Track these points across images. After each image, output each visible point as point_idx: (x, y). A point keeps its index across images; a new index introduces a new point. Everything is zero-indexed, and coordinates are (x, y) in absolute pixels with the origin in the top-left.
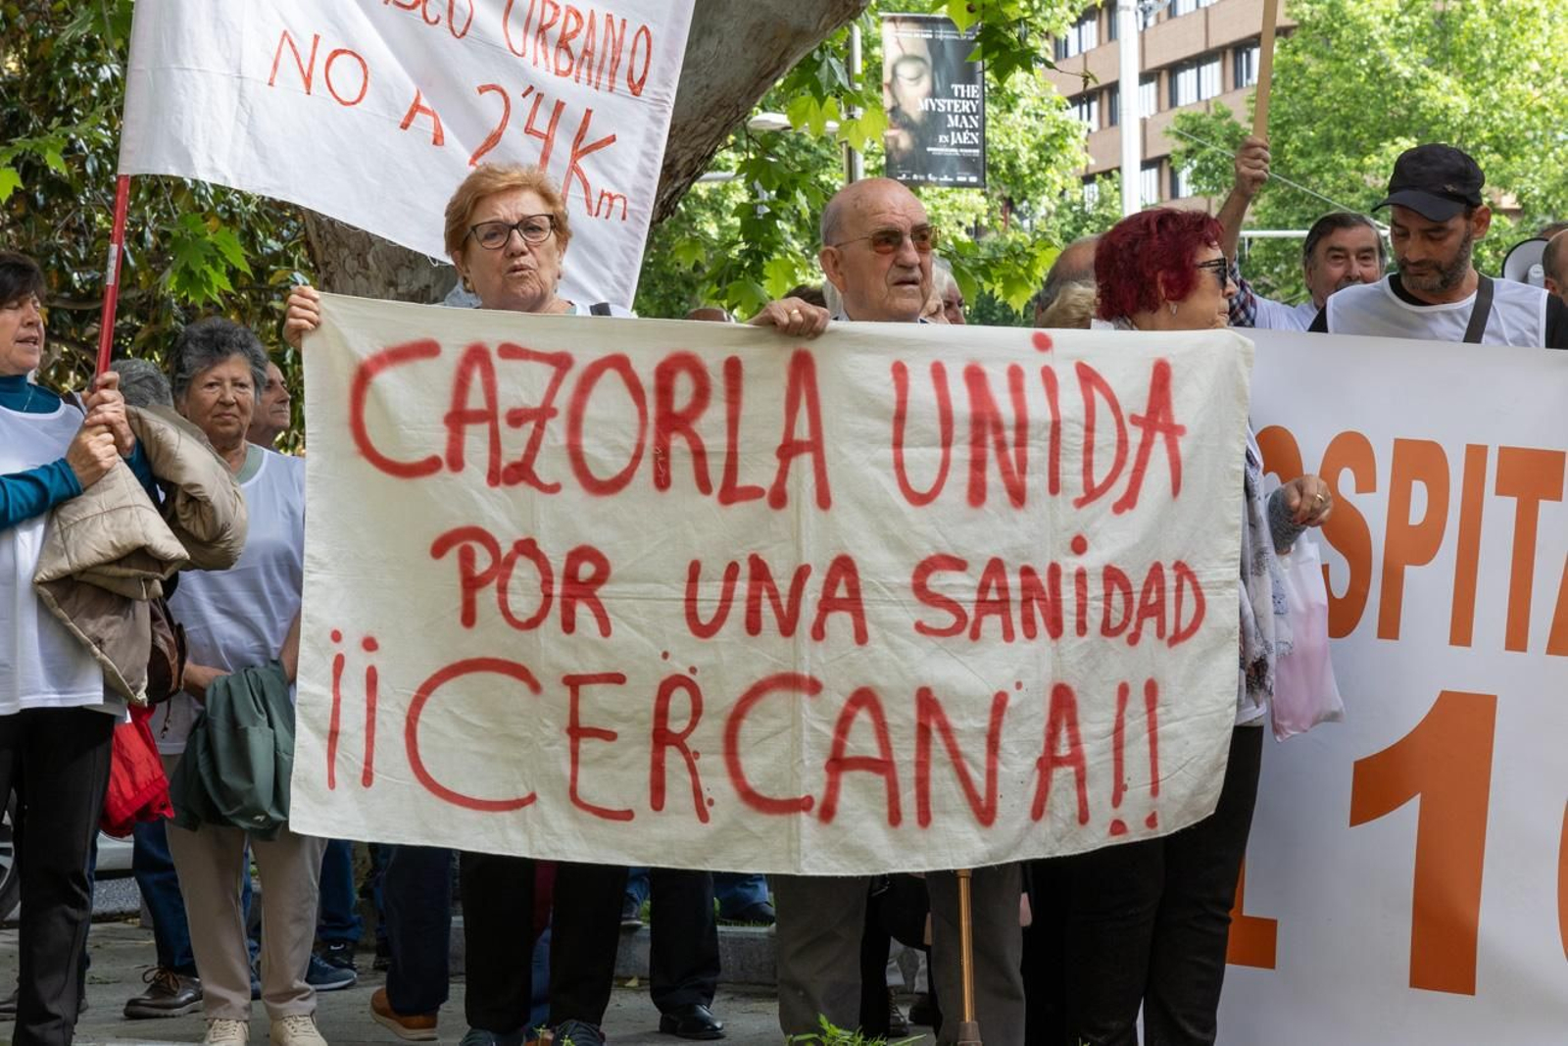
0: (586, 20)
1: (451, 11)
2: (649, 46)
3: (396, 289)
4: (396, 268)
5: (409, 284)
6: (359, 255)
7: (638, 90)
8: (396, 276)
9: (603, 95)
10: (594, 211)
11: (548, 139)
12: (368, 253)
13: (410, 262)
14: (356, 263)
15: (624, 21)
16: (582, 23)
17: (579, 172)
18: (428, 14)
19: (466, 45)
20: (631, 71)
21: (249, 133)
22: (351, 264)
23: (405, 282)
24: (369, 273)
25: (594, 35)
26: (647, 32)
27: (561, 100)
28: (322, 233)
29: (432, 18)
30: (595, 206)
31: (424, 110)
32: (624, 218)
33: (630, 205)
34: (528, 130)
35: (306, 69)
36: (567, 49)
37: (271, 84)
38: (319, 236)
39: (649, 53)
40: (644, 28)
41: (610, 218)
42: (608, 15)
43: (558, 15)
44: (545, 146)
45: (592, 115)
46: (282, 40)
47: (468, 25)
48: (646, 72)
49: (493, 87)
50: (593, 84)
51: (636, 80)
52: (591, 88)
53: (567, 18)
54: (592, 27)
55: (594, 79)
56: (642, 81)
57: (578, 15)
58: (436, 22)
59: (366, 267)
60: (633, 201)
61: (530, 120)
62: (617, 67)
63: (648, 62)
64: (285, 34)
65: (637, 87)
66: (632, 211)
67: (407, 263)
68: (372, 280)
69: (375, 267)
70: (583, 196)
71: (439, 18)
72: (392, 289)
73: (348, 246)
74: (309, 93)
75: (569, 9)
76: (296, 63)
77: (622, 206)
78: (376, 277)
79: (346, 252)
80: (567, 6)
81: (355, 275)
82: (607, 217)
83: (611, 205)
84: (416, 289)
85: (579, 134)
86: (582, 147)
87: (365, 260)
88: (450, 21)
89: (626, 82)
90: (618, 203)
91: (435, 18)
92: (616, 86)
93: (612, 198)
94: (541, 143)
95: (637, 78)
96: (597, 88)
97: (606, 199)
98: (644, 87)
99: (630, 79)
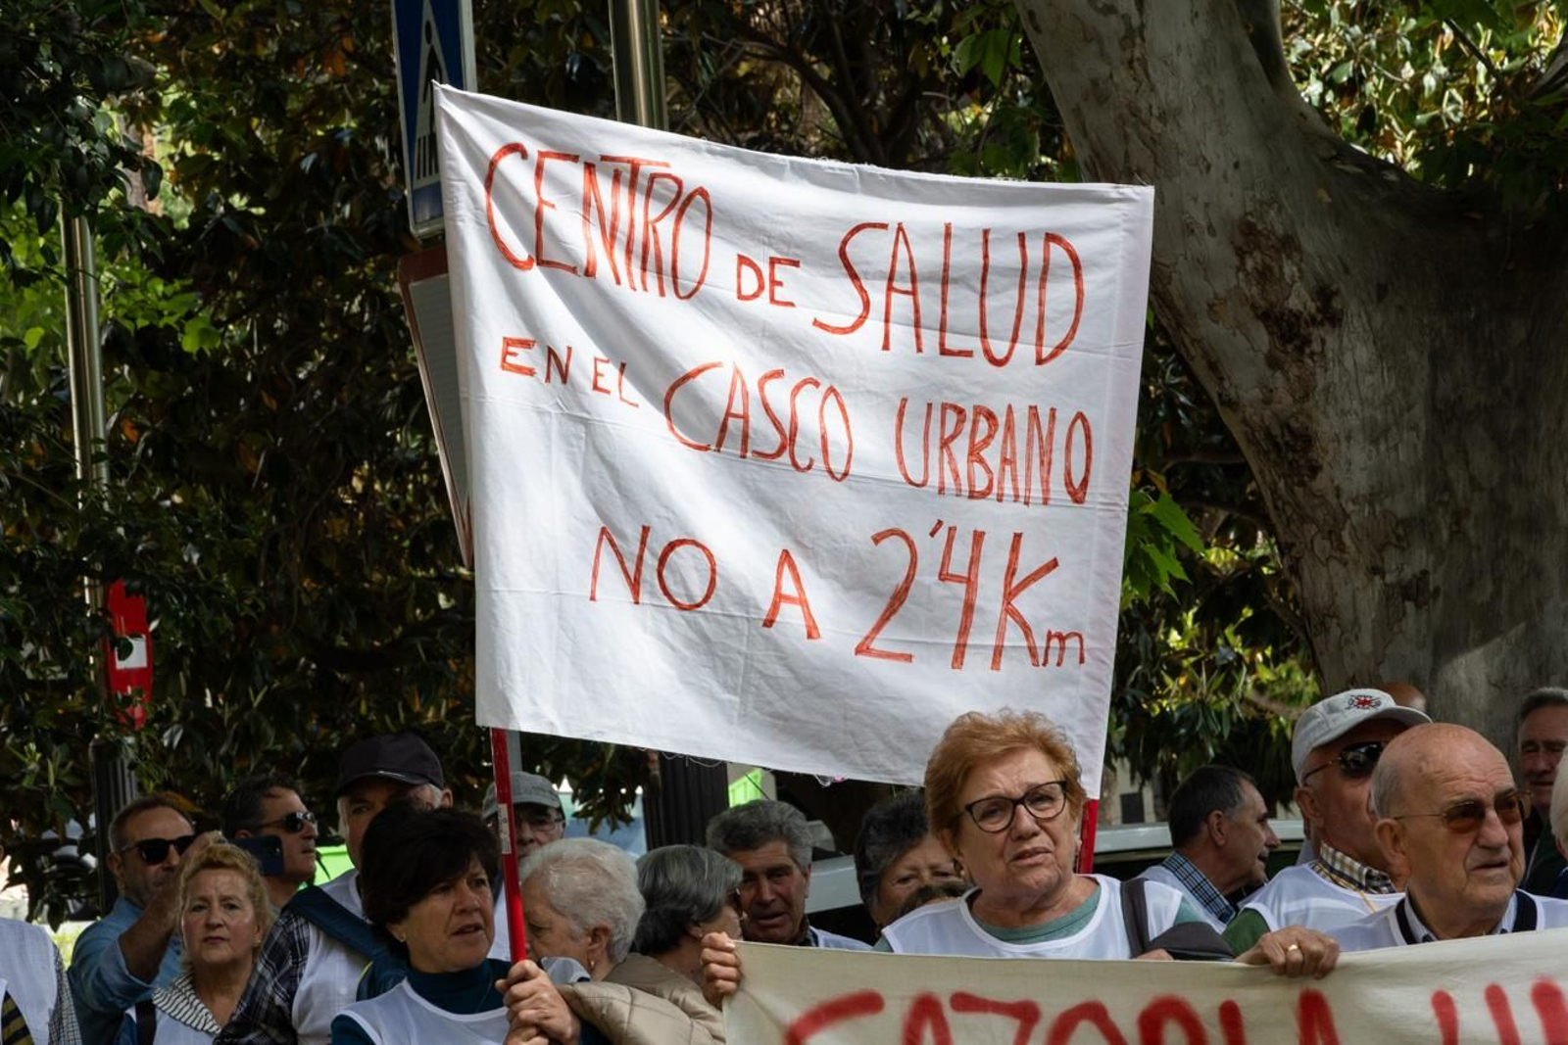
0: (1002, 420)
1: (825, 451)
2: (1088, 437)
3: (1383, 578)
4: (1382, 548)
5: (1400, 570)
6: (1330, 532)
7: (1080, 495)
8: (1382, 559)
9: (1036, 511)
10: (1041, 660)
11: (970, 582)
12: (1343, 529)
13: (1398, 537)
14: (1327, 544)
15: (1053, 410)
16: (996, 425)
17: (1015, 614)
18: (798, 460)
19: (850, 488)
20: (1068, 473)
21: (573, 663)
22: (1322, 545)
23: (1394, 567)
24: (1346, 556)
25: (1013, 438)
26: (1084, 420)
27: (980, 529)
28: (1280, 504)
29: (803, 463)
30: (1041, 653)
31: (789, 599)
32: (1082, 660)
33: (1087, 643)
34: (944, 576)
35: (632, 574)
36: (981, 461)
37: (593, 598)
38: (1276, 508)
39: (1089, 447)
40: (1080, 416)
41: (1064, 663)
42: (1031, 407)
43: (963, 421)
44: (968, 592)
45: (1023, 540)
46: (601, 540)
47: (849, 462)
48: (1088, 470)
49: (892, 532)
50: (1022, 500)
51: (1077, 483)
52: (1020, 506)
53: (975, 422)
54: (1010, 427)
55: (1022, 493)
56: (1085, 482)
57: (990, 416)
58: (809, 467)
59: (1341, 547)
60: (1092, 637)
61: (944, 564)
62: (1049, 472)
63: (1089, 458)
64: (603, 531)
65: (1078, 494)
66: (1091, 650)
67: (1394, 540)
68: (1351, 565)
69: (1353, 549)
70: (1024, 643)
71: (811, 460)
72: (1377, 578)
73: (1314, 521)
74: (637, 603)
75: (979, 411)
76: (619, 567)
77: (1078, 645)
78: (1356, 563)
79: (1314, 529)
80: (976, 408)
81: (1327, 560)
82: (1059, 664)
83: (1062, 649)
84: (1409, 577)
85: (1009, 568)
86: (1015, 582)
87: (1340, 539)
88: (826, 462)
89: (1064, 489)
90: (1072, 643)
91: (807, 463)
92: (1052, 495)
93: (1062, 638)
94: (960, 589)
95: (1077, 482)
96: (1027, 503)
97: (1055, 643)
98: (1089, 491)
99: (1069, 483)
